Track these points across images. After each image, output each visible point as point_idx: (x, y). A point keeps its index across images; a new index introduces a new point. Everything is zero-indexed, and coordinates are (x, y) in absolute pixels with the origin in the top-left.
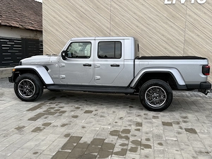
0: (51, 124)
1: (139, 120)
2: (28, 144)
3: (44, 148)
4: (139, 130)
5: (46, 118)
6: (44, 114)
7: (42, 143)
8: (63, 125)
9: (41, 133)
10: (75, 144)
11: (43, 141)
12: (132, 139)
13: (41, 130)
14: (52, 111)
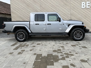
0: (25, 50)
1: (61, 45)
2: (19, 60)
3: (27, 61)
4: (64, 49)
5: (21, 48)
6: (19, 47)
7: (25, 58)
8: (31, 50)
9: (22, 54)
10: (41, 57)
11: (25, 57)
12: (64, 53)
13: (22, 53)
14: (22, 45)
